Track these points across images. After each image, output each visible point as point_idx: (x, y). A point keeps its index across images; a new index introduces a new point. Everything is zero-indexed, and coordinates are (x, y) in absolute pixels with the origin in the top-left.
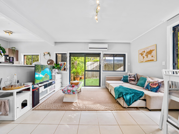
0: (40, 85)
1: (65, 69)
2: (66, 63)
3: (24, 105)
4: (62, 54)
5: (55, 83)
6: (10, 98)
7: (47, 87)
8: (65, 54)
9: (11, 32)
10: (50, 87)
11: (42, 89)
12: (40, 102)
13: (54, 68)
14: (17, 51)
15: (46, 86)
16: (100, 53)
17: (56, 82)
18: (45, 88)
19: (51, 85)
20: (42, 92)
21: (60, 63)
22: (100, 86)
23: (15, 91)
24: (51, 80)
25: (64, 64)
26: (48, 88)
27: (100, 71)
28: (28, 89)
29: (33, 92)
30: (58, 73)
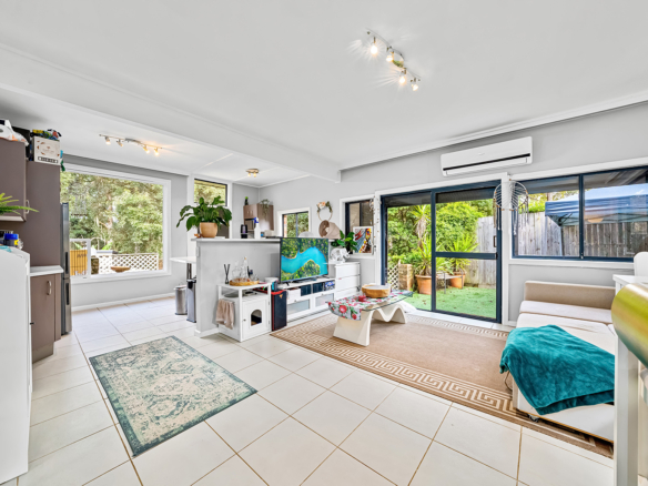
0: (292, 285)
1: (368, 249)
2: (370, 228)
3: (256, 319)
4: (361, 202)
5: (333, 285)
6: (234, 300)
7: (309, 293)
8: (368, 200)
9: (256, 171)
10: (319, 294)
11: (294, 297)
12: (289, 325)
13: (338, 245)
14: (272, 207)
15: (305, 291)
16: (499, 181)
17: (337, 282)
18: (303, 293)
19: (320, 290)
20: (296, 303)
21: (355, 229)
22: (498, 320)
23: (240, 289)
24: (323, 276)
25: (367, 231)
26: (312, 297)
27: (498, 257)
28: (264, 291)
29: (273, 298)
30: (347, 260)
